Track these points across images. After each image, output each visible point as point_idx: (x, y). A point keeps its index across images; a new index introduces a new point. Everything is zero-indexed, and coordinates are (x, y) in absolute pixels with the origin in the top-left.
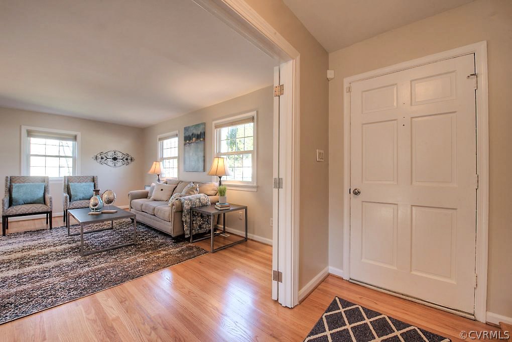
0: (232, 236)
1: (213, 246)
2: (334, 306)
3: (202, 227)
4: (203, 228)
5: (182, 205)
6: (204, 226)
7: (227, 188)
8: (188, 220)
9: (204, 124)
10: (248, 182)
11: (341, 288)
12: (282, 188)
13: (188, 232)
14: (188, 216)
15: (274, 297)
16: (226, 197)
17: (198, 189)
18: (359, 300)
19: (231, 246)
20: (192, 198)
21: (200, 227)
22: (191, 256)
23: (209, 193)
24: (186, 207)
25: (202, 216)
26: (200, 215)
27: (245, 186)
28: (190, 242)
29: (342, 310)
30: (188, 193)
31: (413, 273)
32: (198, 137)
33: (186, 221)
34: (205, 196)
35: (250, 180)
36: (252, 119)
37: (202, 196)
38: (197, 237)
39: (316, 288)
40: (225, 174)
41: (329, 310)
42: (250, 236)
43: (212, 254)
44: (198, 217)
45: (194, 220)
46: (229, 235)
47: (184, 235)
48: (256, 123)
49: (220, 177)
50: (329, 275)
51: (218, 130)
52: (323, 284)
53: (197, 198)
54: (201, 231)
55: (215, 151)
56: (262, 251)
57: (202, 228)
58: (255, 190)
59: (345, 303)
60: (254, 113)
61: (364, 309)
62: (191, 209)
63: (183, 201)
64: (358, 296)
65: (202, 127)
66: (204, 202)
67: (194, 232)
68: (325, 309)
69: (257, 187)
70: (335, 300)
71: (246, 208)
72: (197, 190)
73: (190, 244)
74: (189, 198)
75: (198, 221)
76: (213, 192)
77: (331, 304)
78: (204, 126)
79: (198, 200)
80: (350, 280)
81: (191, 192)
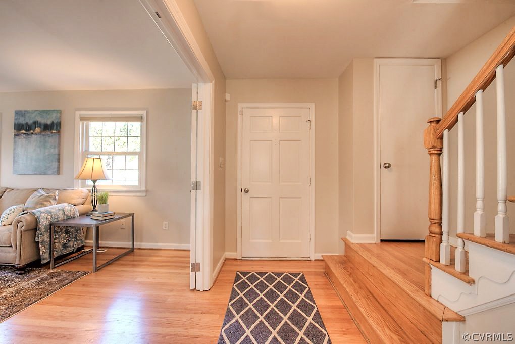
0: (110, 249)
1: (96, 264)
2: (238, 278)
3: (68, 245)
4: (70, 247)
5: (37, 221)
6: (71, 244)
7: (109, 194)
8: (47, 240)
9: (60, 112)
10: (133, 187)
11: (237, 265)
12: (200, 190)
13: (47, 255)
14: (47, 235)
15: (192, 287)
16: (108, 205)
17: (57, 198)
18: (252, 269)
19: (116, 260)
20: (52, 210)
21: (65, 246)
22: (62, 284)
23: (75, 201)
24: (44, 222)
25: (67, 232)
26: (64, 230)
27: (130, 191)
28: (49, 268)
29: (244, 278)
30: (42, 204)
31: (281, 241)
32: (47, 128)
33: (43, 242)
34: (71, 207)
35: (136, 183)
36: (140, 118)
37: (65, 206)
38: (60, 259)
39: (220, 271)
40: (104, 178)
41: (236, 281)
42: (137, 245)
43: (94, 273)
44: (62, 233)
45: (55, 239)
46: (106, 250)
47: (39, 260)
48: (145, 123)
49: (94, 182)
50: (226, 259)
51: (85, 122)
52: (224, 267)
53: (59, 210)
54: (65, 252)
55: (80, 148)
56: (157, 256)
57: (68, 247)
58: (144, 194)
59: (245, 274)
60: (144, 113)
61: (256, 273)
62: (51, 225)
63: (37, 214)
64: (251, 267)
65: (54, 115)
66: (70, 214)
67: (55, 255)
68: (233, 281)
69: (147, 191)
70: (237, 274)
71: (133, 215)
72: (56, 200)
73: (51, 271)
74: (47, 211)
75: (61, 239)
76: (80, 201)
77: (236, 277)
78: (59, 115)
79: (61, 212)
80: (242, 259)
81: (45, 203)
